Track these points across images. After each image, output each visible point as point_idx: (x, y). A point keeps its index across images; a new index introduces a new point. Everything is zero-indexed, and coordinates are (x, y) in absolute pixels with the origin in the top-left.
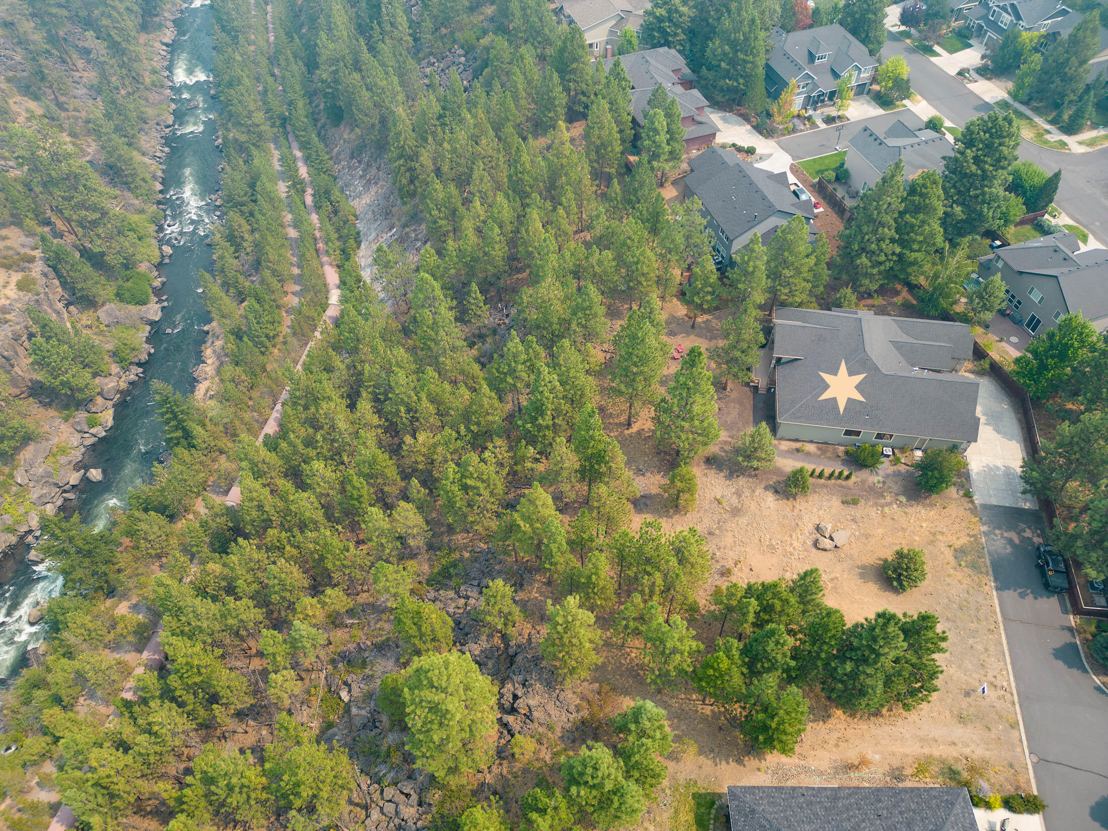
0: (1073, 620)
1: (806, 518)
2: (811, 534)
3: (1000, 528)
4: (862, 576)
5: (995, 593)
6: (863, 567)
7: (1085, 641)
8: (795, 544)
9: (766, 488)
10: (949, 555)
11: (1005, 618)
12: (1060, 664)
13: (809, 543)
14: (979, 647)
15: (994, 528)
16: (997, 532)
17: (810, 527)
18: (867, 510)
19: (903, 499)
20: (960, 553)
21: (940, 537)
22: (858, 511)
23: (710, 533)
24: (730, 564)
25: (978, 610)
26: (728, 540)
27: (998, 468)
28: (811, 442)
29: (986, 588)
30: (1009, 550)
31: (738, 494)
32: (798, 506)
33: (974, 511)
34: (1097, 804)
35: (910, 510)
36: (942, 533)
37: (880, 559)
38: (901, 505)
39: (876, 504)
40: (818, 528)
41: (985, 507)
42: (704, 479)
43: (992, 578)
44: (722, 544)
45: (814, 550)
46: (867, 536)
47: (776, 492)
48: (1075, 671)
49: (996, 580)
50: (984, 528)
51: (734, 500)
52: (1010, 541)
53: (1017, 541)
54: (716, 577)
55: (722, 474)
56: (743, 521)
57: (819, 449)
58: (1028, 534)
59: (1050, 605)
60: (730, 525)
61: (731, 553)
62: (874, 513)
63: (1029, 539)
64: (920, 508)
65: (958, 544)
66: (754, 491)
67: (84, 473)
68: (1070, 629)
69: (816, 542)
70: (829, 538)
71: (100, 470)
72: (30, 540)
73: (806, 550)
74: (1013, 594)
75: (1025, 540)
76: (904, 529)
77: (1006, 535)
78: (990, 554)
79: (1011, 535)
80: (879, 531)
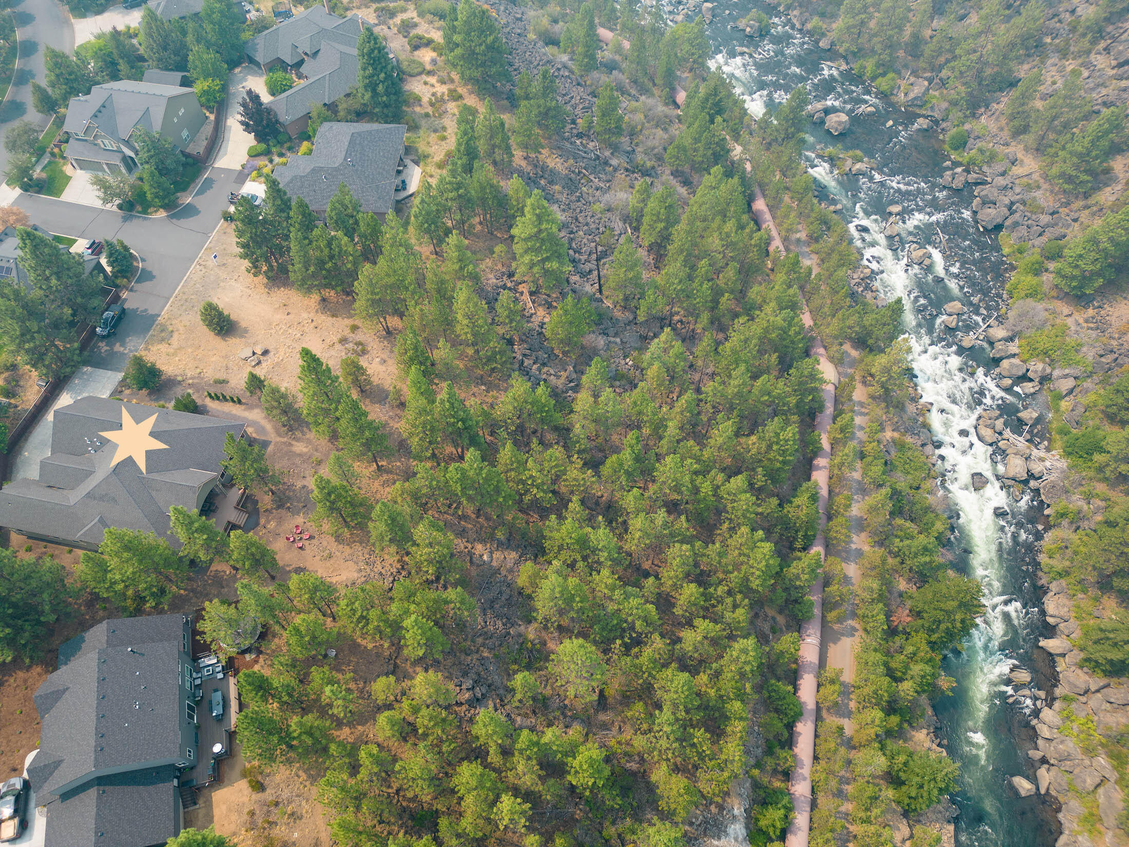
0: (125, 295)
1: (264, 370)
2: (266, 360)
3: (123, 354)
4: (247, 332)
5: (163, 313)
6: (242, 337)
7: (130, 282)
8: (282, 353)
11: (169, 299)
12: (155, 273)
13: (271, 354)
15: (126, 354)
16: (126, 351)
17: (264, 365)
18: (213, 374)
19: (179, 380)
20: (165, 340)
21: (172, 351)
22: (220, 375)
24: (338, 346)
25: (182, 305)
29: (165, 317)
30: (128, 340)
36: (168, 354)
37: (226, 341)
38: (183, 376)
39: (202, 378)
40: (259, 363)
41: (119, 370)
43: (157, 322)
45: (270, 348)
46: (225, 356)
48: (149, 269)
49: (154, 321)
50: (134, 354)
52: (123, 344)
53: (118, 344)
54: (351, 339)
58: (105, 348)
59: (131, 305)
62: (209, 373)
63: (106, 345)
67: (1038, 789)
68: (131, 290)
69: (266, 352)
70: (254, 353)
71: (1023, 793)
72: (1042, 694)
73: (276, 349)
74: (151, 312)
75: (111, 345)
76: (195, 359)
77: (122, 349)
78: (145, 337)
79: (117, 347)
80: (214, 359)
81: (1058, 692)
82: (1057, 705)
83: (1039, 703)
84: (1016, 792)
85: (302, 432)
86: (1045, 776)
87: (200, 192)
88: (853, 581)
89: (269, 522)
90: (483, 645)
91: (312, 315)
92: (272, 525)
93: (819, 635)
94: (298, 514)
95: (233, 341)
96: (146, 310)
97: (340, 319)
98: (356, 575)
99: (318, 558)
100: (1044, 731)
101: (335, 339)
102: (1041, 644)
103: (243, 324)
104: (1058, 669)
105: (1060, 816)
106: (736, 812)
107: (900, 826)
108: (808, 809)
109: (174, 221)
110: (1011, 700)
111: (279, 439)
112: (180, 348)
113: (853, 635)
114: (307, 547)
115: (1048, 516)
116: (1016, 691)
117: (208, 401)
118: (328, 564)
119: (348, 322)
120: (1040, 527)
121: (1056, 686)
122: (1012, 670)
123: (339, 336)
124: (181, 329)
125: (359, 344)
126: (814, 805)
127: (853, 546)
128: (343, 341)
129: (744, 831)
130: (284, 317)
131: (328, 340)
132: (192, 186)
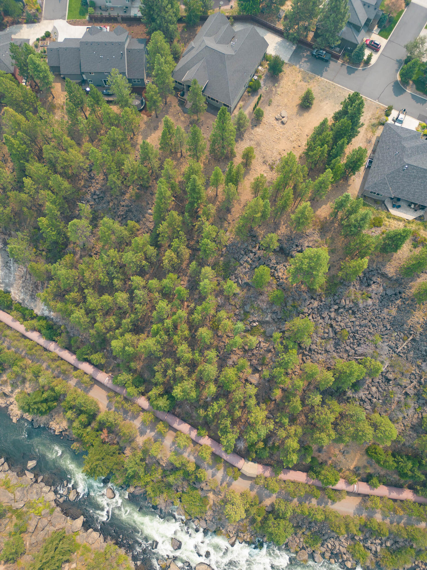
0: (340, 62)
1: (272, 122)
2: (278, 123)
3: (299, 62)
4: (300, 115)
5: (322, 78)
6: (297, 113)
7: (348, 63)
8: (280, 130)
9: (252, 129)
10: (302, 83)
11: (332, 81)
12: (352, 75)
13: (282, 125)
14: (339, 94)
16: (301, 63)
17: (275, 122)
18: (276, 99)
19: (276, 85)
20: (304, 79)
21: (296, 82)
22: (275, 103)
23: (264, 158)
24: (279, 157)
25: (326, 87)
26: (269, 152)
27: (276, 46)
28: (238, 102)
29: (320, 79)
30: (309, 64)
31: (251, 140)
32: (265, 122)
33: (290, 65)
34: (394, 92)
35: (281, 85)
36: (294, 80)
37: (296, 106)
38: (278, 87)
39: (274, 95)
40: (277, 119)
41: (289, 60)
42: (239, 149)
43: (317, 76)
44: (270, 156)
45: (285, 125)
46: (286, 105)
47: (256, 126)
48: (356, 72)
49: (318, 75)
50: (298, 66)
51: (253, 143)
52: (305, 61)
53: (306, 60)
55: (240, 141)
56: (263, 143)
57: (243, 101)
58: (305, 54)
59: (332, 64)
60: (263, 149)
61: (275, 154)
62: (277, 98)
63: (307, 55)
64: (282, 81)
65: (300, 78)
66: (252, 134)
67: (28, 470)
68: (342, 64)
69: (283, 123)
70: (283, 117)
71: (29, 462)
72: (61, 500)
73: (284, 128)
74: (325, 74)
75: (307, 57)
76: (288, 92)
77: (303, 61)
78: (308, 71)
79: (304, 60)
80: (286, 100)
81: (59, 509)
82: (53, 504)
83: (59, 496)
84: (31, 460)
86: (30, 476)
87: (413, 97)
88: (132, 421)
89: (184, 118)
90: (114, 204)
92: (183, 119)
93: (108, 386)
95: (296, 109)
96: (326, 71)
100: (46, 489)
102: (82, 517)
103: (306, 115)
104: (69, 518)
105: (16, 473)
106: (52, 313)
107: (30, 389)
108: (45, 346)
109: (393, 84)
110: (65, 482)
113: (107, 407)
116: (68, 488)
117: (259, 96)
118: (156, 139)
120: (139, 563)
121: (62, 511)
122: (77, 493)
124: (310, 86)
126: (45, 349)
127: (148, 431)
128: (282, 160)
129: (45, 315)
130: (306, 133)
131: (284, 152)
132: (421, 93)
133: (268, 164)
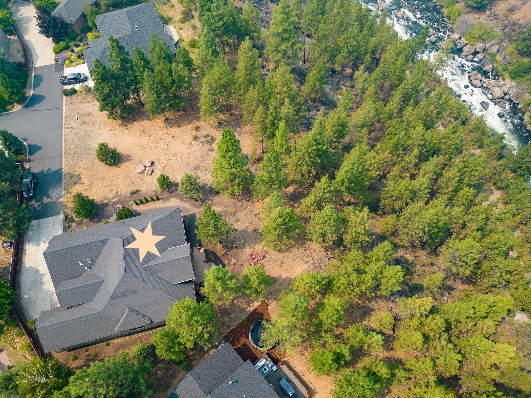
0: (27, 165)
2: (156, 168)
3: (53, 202)
4: (129, 156)
5: (63, 167)
6: (128, 160)
10: (84, 179)
11: (61, 157)
12: (39, 145)
13: (156, 163)
15: (55, 202)
16: (54, 200)
17: (156, 171)
18: (126, 190)
19: (106, 202)
20: (77, 182)
22: (131, 189)
24: (194, 143)
25: (73, 157)
26: (198, 153)
29: (67, 168)
30: (50, 192)
34: (41, 102)
37: (120, 167)
38: (107, 198)
39: (121, 195)
40: (152, 171)
41: (58, 214)
43: (63, 174)
44: (201, 150)
45: (154, 160)
46: (126, 176)
48: (33, 143)
49: (61, 174)
50: (61, 200)
51: (199, 173)
52: (48, 197)
53: (45, 198)
54: (200, 136)
55: (208, 186)
56: (192, 165)
58: (37, 204)
59: (36, 170)
60: (198, 160)
61: (195, 148)
62: (123, 191)
63: (37, 202)
68: (30, 161)
69: (152, 164)
70: (145, 167)
73: (158, 159)
74: (54, 169)
75: (41, 200)
76: (106, 186)
77: (50, 200)
78: (61, 186)
79: (46, 200)
80: (120, 180)
85: (210, 200)
89: (231, 261)
91: (165, 131)
92: (233, 261)
94: (244, 247)
95: (124, 165)
96: (50, 169)
97: (184, 127)
98: (306, 266)
99: (276, 267)
101: (191, 139)
109: (30, 108)
111: (199, 210)
112: (92, 184)
114: (265, 264)
115: (520, 108)
117: (137, 207)
118: (285, 268)
119: (191, 127)
120: (520, 115)
123: (192, 137)
124: (83, 171)
125: (207, 136)
128: (196, 138)
130: (148, 138)
131: (186, 142)
132: (28, 83)
133: (211, 147)
